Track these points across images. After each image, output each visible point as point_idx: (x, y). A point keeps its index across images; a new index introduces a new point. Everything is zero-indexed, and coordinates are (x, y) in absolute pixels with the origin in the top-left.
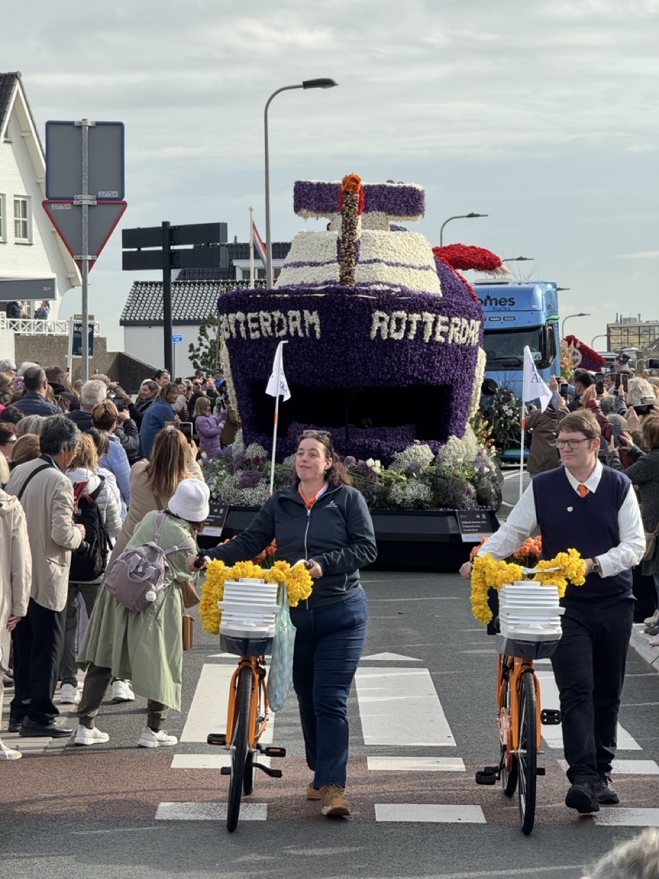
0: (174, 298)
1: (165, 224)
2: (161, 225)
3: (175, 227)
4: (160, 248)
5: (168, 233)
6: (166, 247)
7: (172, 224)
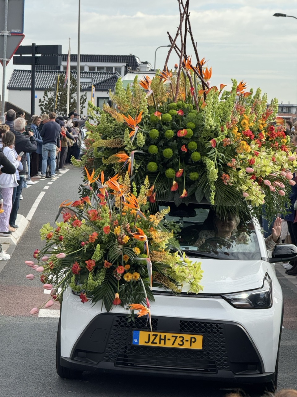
0: (36, 78)
1: (33, 44)
2: (31, 45)
3: (38, 46)
4: (31, 55)
5: (34, 49)
6: (33, 55)
7: (37, 45)
